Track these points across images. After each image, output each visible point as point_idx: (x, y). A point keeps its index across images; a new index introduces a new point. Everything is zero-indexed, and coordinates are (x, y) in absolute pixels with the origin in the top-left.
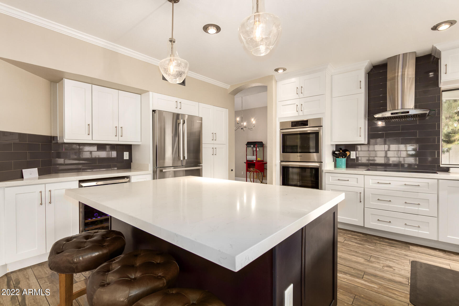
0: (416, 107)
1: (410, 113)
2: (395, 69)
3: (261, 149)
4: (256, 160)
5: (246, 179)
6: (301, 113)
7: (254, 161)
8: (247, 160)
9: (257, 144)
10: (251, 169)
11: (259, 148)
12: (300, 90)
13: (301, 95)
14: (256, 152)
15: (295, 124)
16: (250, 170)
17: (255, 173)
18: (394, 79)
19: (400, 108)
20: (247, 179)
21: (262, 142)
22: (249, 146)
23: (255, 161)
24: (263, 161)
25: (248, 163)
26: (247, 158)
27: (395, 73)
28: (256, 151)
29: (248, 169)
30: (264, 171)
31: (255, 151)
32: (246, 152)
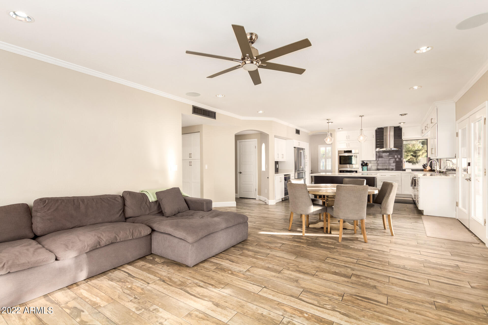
0: (394, 147)
1: (392, 149)
2: (386, 132)
6: (349, 147)
12: (348, 137)
13: (349, 139)
15: (346, 152)
18: (386, 135)
19: (388, 147)
27: (386, 133)
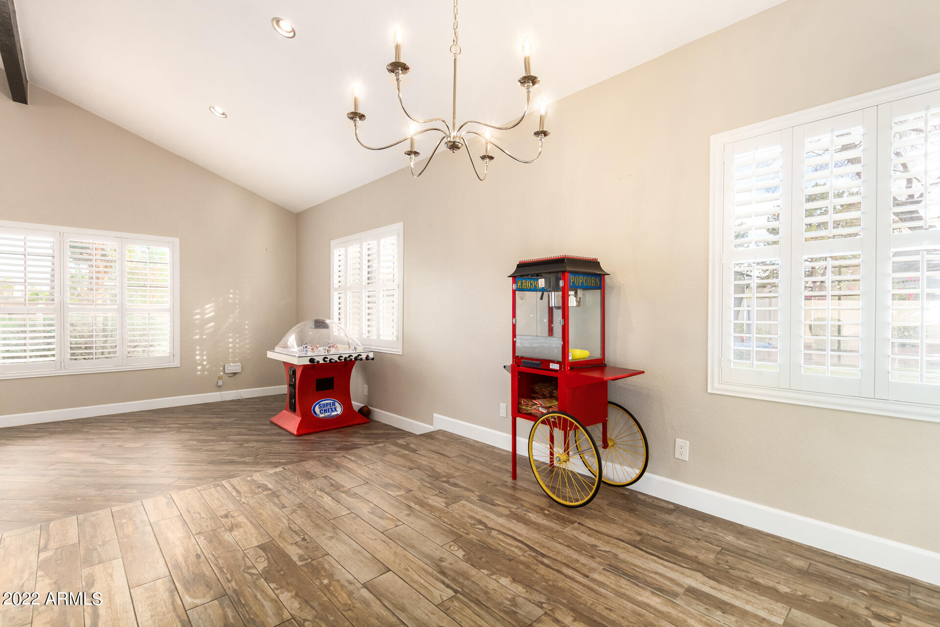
3: (592, 297)
4: (560, 360)
5: (510, 436)
7: (553, 366)
8: (517, 354)
9: (568, 269)
10: (539, 406)
11: (580, 292)
14: (565, 316)
16: (534, 412)
17: (558, 433)
20: (518, 438)
21: (595, 264)
22: (527, 283)
23: (556, 367)
24: (599, 364)
25: (520, 373)
26: (517, 345)
28: (560, 311)
29: (520, 403)
30: (605, 415)
31: (558, 308)
32: (514, 316)
